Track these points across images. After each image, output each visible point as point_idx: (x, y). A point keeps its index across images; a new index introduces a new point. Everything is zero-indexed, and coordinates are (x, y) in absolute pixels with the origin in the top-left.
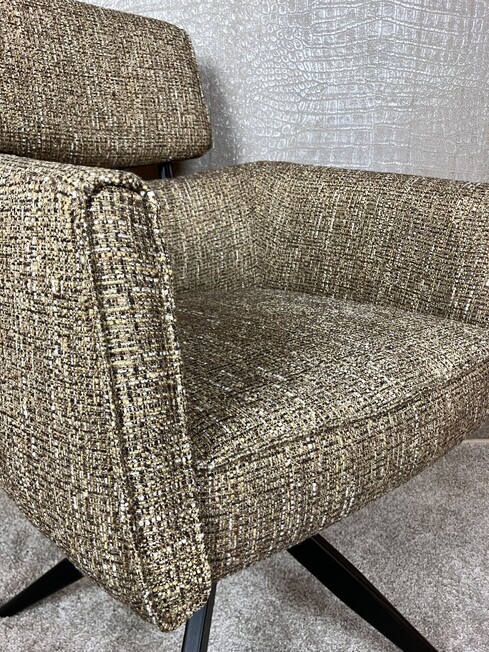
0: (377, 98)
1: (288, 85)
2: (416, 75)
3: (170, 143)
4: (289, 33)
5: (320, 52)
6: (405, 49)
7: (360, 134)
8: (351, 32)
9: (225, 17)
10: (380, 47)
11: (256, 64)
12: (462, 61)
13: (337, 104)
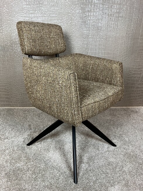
0: (99, 38)
1: (81, 35)
2: (107, 34)
3: (59, 50)
4: (82, 25)
5: (88, 29)
6: (105, 29)
7: (96, 45)
8: (94, 25)
9: (69, 22)
10: (100, 28)
11: (75, 31)
12: (116, 31)
13: (91, 39)
